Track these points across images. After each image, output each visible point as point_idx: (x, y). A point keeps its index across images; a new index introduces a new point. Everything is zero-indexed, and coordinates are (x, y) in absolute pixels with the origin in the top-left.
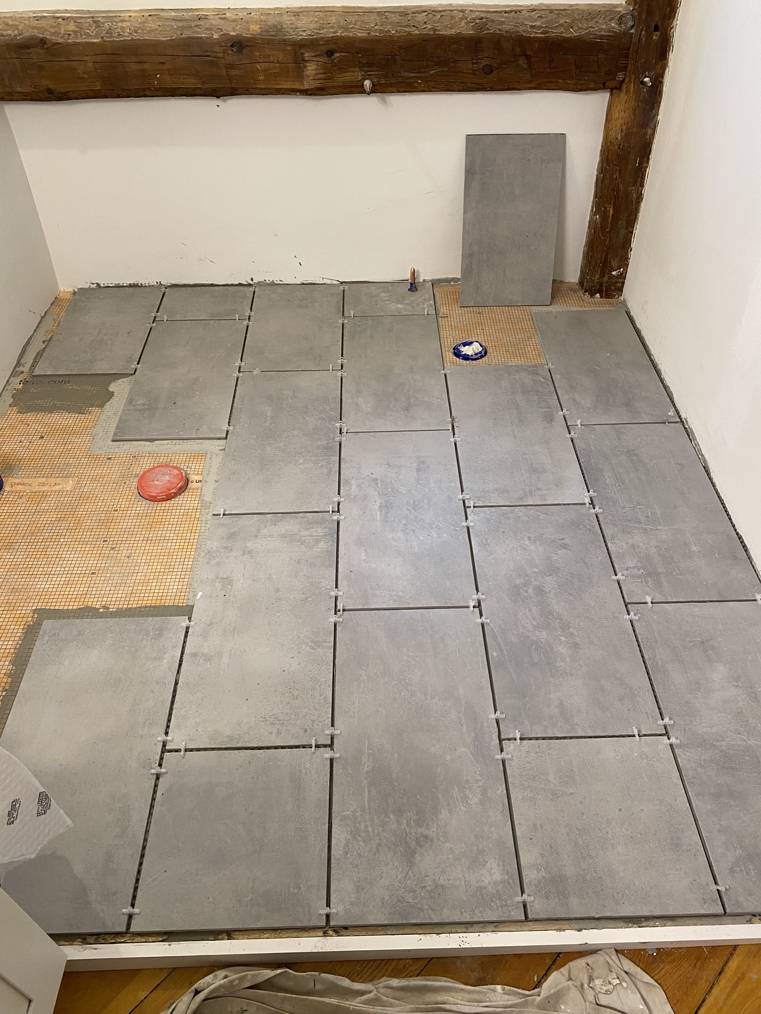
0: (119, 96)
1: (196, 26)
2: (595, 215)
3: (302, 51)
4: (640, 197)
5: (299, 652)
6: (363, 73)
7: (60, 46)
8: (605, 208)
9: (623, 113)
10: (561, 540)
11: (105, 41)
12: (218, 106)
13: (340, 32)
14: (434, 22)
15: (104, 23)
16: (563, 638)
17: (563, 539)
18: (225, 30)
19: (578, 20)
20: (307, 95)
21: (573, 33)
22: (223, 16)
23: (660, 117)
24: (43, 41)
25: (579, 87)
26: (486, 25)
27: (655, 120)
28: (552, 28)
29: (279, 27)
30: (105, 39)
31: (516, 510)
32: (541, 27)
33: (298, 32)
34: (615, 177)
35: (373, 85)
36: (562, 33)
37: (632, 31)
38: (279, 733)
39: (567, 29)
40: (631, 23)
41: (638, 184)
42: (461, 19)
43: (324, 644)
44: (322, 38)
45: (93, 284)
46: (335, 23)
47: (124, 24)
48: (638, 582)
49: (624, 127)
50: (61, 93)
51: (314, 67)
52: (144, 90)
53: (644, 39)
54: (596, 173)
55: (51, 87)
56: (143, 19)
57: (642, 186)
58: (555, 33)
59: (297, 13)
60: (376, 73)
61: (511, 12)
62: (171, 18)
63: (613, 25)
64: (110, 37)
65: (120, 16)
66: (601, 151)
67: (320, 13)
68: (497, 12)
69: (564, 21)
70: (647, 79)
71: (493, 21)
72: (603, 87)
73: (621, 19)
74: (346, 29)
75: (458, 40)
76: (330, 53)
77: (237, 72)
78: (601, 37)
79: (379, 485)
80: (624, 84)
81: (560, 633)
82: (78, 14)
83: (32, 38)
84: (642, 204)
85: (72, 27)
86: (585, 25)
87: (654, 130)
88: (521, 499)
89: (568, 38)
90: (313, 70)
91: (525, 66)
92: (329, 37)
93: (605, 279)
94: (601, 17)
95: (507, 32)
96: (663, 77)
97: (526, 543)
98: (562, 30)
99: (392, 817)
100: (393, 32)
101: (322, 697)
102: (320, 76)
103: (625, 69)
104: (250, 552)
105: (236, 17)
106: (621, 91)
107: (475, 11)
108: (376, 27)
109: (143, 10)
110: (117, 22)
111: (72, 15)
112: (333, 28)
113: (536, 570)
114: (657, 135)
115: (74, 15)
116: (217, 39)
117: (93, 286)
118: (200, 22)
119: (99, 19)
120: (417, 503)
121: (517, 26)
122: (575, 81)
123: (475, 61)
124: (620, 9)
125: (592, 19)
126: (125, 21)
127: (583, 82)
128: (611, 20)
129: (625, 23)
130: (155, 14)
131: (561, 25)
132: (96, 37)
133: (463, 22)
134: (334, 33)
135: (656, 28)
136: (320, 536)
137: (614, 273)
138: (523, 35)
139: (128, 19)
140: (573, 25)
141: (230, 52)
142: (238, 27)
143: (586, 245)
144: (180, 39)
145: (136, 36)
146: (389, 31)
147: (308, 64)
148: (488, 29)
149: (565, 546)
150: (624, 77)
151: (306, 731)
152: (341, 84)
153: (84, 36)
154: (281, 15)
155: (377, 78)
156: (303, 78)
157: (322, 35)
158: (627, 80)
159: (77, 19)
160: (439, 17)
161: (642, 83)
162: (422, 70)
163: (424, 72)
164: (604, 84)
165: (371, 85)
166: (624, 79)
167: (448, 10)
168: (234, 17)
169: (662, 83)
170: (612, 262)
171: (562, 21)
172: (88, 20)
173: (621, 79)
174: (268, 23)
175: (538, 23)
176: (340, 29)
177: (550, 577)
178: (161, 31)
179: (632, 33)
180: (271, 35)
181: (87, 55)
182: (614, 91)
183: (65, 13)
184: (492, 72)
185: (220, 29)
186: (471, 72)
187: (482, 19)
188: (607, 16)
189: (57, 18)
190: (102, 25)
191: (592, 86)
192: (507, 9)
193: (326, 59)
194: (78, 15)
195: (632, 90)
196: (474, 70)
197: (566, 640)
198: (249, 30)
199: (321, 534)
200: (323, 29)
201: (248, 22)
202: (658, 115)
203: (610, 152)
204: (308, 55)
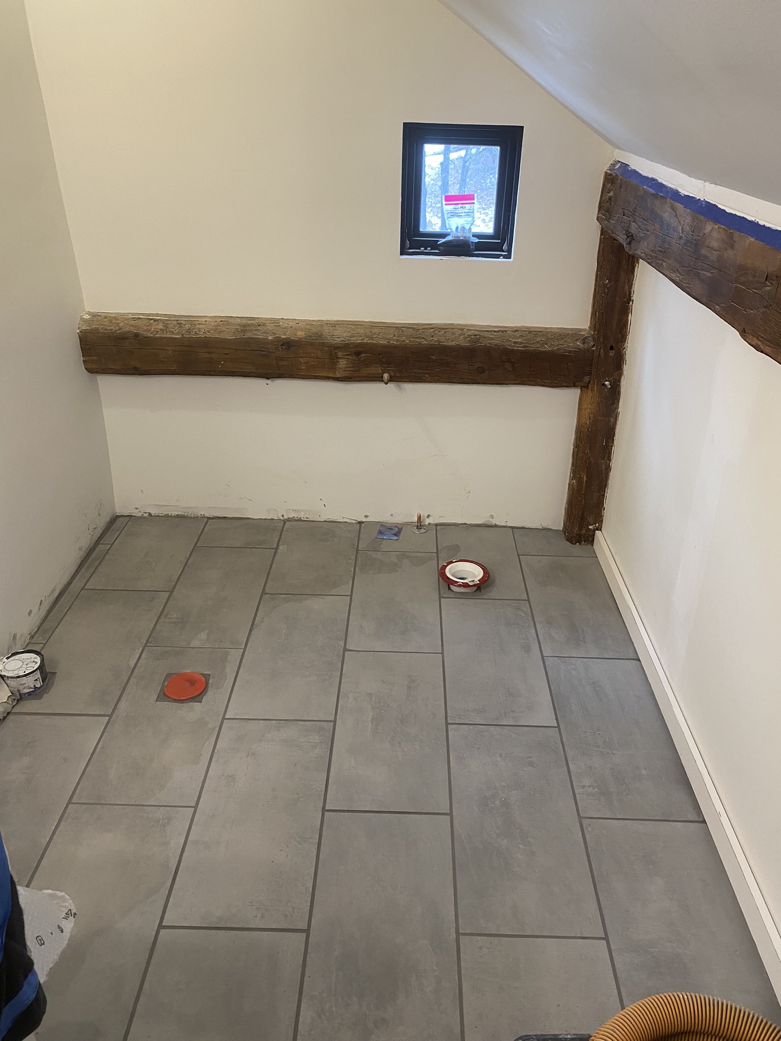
0: (189, 374)
1: (256, 330)
2: (572, 479)
3: (336, 351)
4: (608, 469)
5: (287, 846)
6: (383, 368)
7: (149, 339)
8: (580, 475)
9: (590, 405)
10: (528, 758)
11: (185, 337)
12: (267, 384)
13: (366, 339)
14: (440, 336)
15: (185, 325)
16: (521, 846)
17: (530, 757)
18: (278, 334)
19: (551, 339)
20: (338, 380)
21: (547, 348)
22: (277, 324)
23: (620, 410)
24: (137, 335)
25: (555, 385)
26: (480, 340)
27: (616, 412)
28: (531, 344)
29: (320, 334)
30: (184, 336)
31: (492, 729)
32: (521, 343)
33: (334, 338)
34: (586, 452)
35: (390, 377)
36: (538, 347)
37: (593, 349)
38: (263, 917)
39: (543, 345)
40: (592, 343)
41: (606, 458)
42: (460, 335)
43: (311, 840)
44: (352, 343)
45: (146, 513)
46: (363, 333)
47: (200, 326)
48: (592, 800)
49: (592, 416)
50: (144, 371)
51: (345, 362)
52: (210, 371)
53: (603, 355)
54: (572, 447)
55: (138, 366)
56: (216, 323)
57: (610, 460)
58: (533, 347)
59: (335, 324)
60: (393, 369)
61: (499, 331)
62: (237, 323)
63: (578, 343)
64: (188, 335)
65: (198, 321)
66: (576, 431)
67: (352, 326)
68: (488, 331)
69: (540, 339)
70: (607, 383)
71: (485, 337)
72: (574, 386)
73: (584, 341)
74: (372, 339)
75: (457, 349)
76: (358, 354)
77: (285, 363)
78: (569, 352)
79: (373, 699)
80: (589, 385)
81: (519, 841)
82: (167, 317)
83: (129, 332)
84: (611, 474)
85: (161, 326)
86: (557, 343)
87: (616, 419)
88: (497, 719)
89: (543, 351)
90: (343, 364)
91: (510, 369)
92: (357, 343)
93: (584, 531)
94: (569, 338)
95: (495, 345)
96: (620, 382)
97: (498, 759)
98: (539, 345)
99: (355, 999)
100: (407, 342)
101: (304, 887)
102: (349, 369)
103: (590, 374)
104: (253, 754)
105: (287, 325)
106: (588, 389)
107: (471, 330)
108: (394, 338)
109: (216, 316)
110: (195, 325)
111: (162, 318)
112: (361, 337)
113: (504, 784)
114: (619, 423)
115: (163, 318)
116: (271, 340)
117: (145, 515)
118: (259, 328)
119: (182, 322)
120: (405, 717)
121: (503, 342)
122: (550, 381)
123: (470, 364)
124: (584, 333)
125: (562, 339)
126: (202, 324)
127: (556, 382)
128: (577, 340)
129: (588, 343)
130: (226, 321)
131: (538, 342)
132: (177, 334)
133: (462, 337)
134: (361, 340)
135: (612, 348)
136: (316, 743)
137: (590, 527)
138: (508, 348)
139: (204, 323)
140: (547, 343)
141: (281, 349)
142: (288, 332)
143: (567, 502)
144: (242, 338)
145: (208, 335)
146: (404, 340)
147: (339, 360)
148: (481, 343)
149: (531, 764)
150: (589, 379)
151: (286, 916)
152: (365, 375)
153: (169, 333)
154: (321, 325)
155: (393, 372)
156: (336, 369)
157: (351, 341)
158: (592, 381)
159: (167, 321)
160: (443, 332)
161: (604, 385)
162: (429, 368)
163: (430, 370)
164: (574, 384)
165: (389, 377)
166: (590, 381)
167: (451, 328)
168: (285, 325)
169: (619, 386)
170: (588, 518)
171: (538, 339)
172: (173, 322)
173: (587, 381)
174: (311, 331)
175: (520, 340)
176: (366, 337)
177: (516, 791)
178: (228, 332)
179: (594, 350)
180: (314, 340)
181: (168, 346)
182: (583, 388)
183: (156, 316)
184: (484, 372)
185: (274, 333)
186: (468, 371)
187: (476, 335)
188: (573, 337)
189: (151, 320)
190: (183, 326)
191: (564, 385)
192: (495, 329)
193: (355, 358)
194: (166, 319)
195: (596, 390)
196: (470, 370)
197: (524, 848)
198: (296, 335)
199: (317, 741)
200: (354, 337)
201: (296, 330)
202: (618, 408)
203: (582, 432)
204: (340, 354)
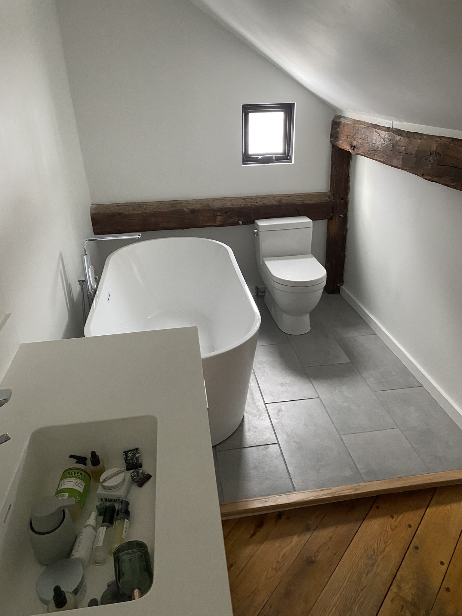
2: (328, 263)
3: (217, 212)
7: (126, 215)
9: (334, 227)
11: (143, 213)
13: (230, 206)
14: (264, 201)
15: (143, 207)
18: (188, 207)
19: (314, 198)
20: (217, 226)
21: (313, 202)
23: (348, 227)
24: (120, 214)
25: (317, 219)
27: (346, 228)
28: (305, 201)
29: (208, 205)
33: (215, 206)
34: (334, 249)
37: (334, 200)
39: (311, 201)
40: (333, 198)
41: (343, 251)
42: (273, 199)
47: (151, 207)
49: (335, 232)
50: (123, 231)
52: (155, 228)
53: (338, 202)
55: (120, 229)
56: (157, 205)
58: (307, 202)
60: (243, 218)
61: (290, 196)
62: (167, 204)
64: (145, 211)
65: (149, 204)
67: (221, 200)
68: (285, 196)
70: (341, 215)
71: (284, 199)
72: (326, 219)
73: (329, 197)
74: (232, 205)
75: (273, 206)
76: (226, 213)
77: (191, 221)
78: (323, 203)
83: (116, 213)
85: (131, 208)
86: (317, 199)
87: (346, 231)
88: (324, 363)
89: (311, 203)
90: (220, 219)
92: (226, 208)
93: (335, 287)
94: (322, 196)
95: (290, 203)
96: (347, 214)
98: (309, 201)
100: (249, 205)
102: (223, 220)
103: (333, 212)
105: (192, 202)
106: (332, 219)
107: (277, 197)
108: (243, 203)
109: (157, 201)
110: (147, 206)
112: (227, 204)
114: (348, 234)
115: (131, 204)
116: (185, 210)
118: (179, 205)
119: (141, 205)
121: (293, 201)
124: (328, 193)
125: (319, 197)
128: (325, 197)
130: (162, 203)
131: (309, 200)
134: (228, 206)
135: (342, 199)
138: (295, 204)
139: (152, 205)
140: (312, 199)
141: (190, 214)
142: (193, 206)
144: (171, 211)
145: (155, 210)
146: (247, 204)
147: (218, 217)
148: (283, 202)
152: (230, 223)
153: (136, 211)
154: (208, 201)
155: (244, 220)
156: (216, 221)
157: (224, 207)
158: (334, 215)
160: (265, 199)
161: (340, 217)
165: (242, 222)
167: (268, 197)
169: (347, 216)
170: (337, 280)
171: (309, 198)
172: (136, 206)
173: (332, 216)
174: (204, 204)
175: (301, 199)
178: (164, 208)
180: (205, 208)
181: (136, 217)
182: (329, 219)
183: (128, 204)
185: (186, 207)
187: (280, 199)
189: (125, 205)
191: (322, 218)
192: (288, 196)
193: (225, 215)
194: (133, 204)
195: (336, 219)
198: (197, 207)
200: (224, 205)
201: (196, 204)
203: (330, 240)
204: (218, 214)
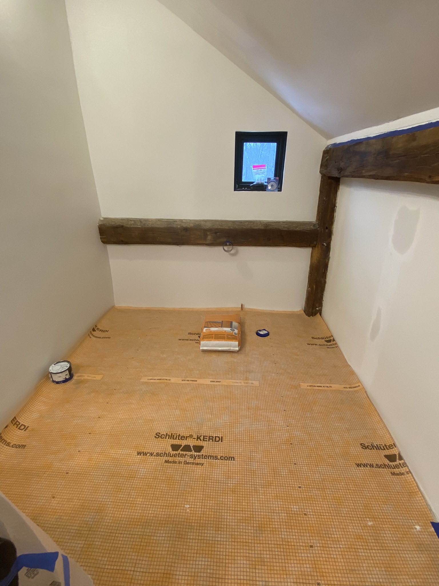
0: (145, 244)
2: (309, 287)
3: (207, 232)
4: (325, 282)
6: (227, 239)
7: (128, 228)
8: (312, 286)
9: (317, 254)
11: (143, 227)
12: (177, 248)
13: (219, 227)
14: (251, 225)
15: (143, 222)
18: (182, 225)
19: (299, 225)
20: (208, 245)
21: (298, 229)
22: (182, 222)
24: (122, 226)
25: (301, 246)
27: (329, 257)
29: (200, 225)
32: (287, 227)
33: (206, 226)
34: (315, 275)
35: (230, 243)
37: (318, 229)
39: (296, 228)
41: (324, 278)
46: (218, 224)
49: (318, 259)
50: (126, 242)
51: (210, 237)
52: (154, 242)
53: (323, 231)
55: (123, 240)
56: (156, 221)
57: (326, 278)
58: (292, 229)
60: (231, 239)
62: (165, 221)
63: (311, 227)
65: (149, 220)
67: (213, 221)
68: (272, 222)
69: (295, 226)
70: (324, 244)
71: (270, 225)
73: (314, 225)
74: (222, 226)
75: (259, 230)
76: (216, 233)
78: (308, 231)
83: (119, 225)
84: (326, 285)
85: (133, 222)
86: (302, 227)
87: (329, 260)
89: (296, 230)
91: (282, 239)
92: (216, 228)
94: (307, 225)
95: (275, 228)
98: (294, 228)
100: (237, 227)
102: (212, 240)
105: (186, 222)
106: (316, 247)
107: (264, 222)
108: (232, 226)
109: (156, 219)
110: (147, 222)
111: (133, 219)
112: (217, 226)
114: (330, 262)
116: (179, 228)
118: (174, 223)
121: (279, 227)
122: (299, 244)
123: (264, 237)
124: (314, 223)
125: (304, 225)
126: (150, 222)
127: (302, 244)
129: (316, 227)
130: (159, 220)
132: (140, 226)
137: (317, 308)
138: (281, 230)
140: (298, 227)
141: (183, 231)
142: (186, 225)
143: (306, 299)
144: (167, 227)
146: (235, 227)
147: (208, 236)
148: (269, 227)
152: (219, 242)
153: (136, 225)
154: (200, 221)
155: (231, 241)
156: (206, 240)
157: (214, 228)
159: (135, 220)
160: (253, 223)
162: (246, 239)
164: (309, 245)
166: (317, 244)
167: (256, 222)
170: (316, 305)
172: (138, 221)
173: (315, 244)
174: (196, 224)
178: (161, 225)
180: (197, 227)
181: (136, 231)
183: (131, 219)
184: (270, 241)
185: (180, 225)
187: (267, 224)
188: (309, 225)
191: (305, 246)
192: (275, 222)
193: (215, 235)
195: (319, 247)
198: (190, 226)
200: (214, 226)
201: (190, 223)
202: (330, 255)
203: (313, 266)
